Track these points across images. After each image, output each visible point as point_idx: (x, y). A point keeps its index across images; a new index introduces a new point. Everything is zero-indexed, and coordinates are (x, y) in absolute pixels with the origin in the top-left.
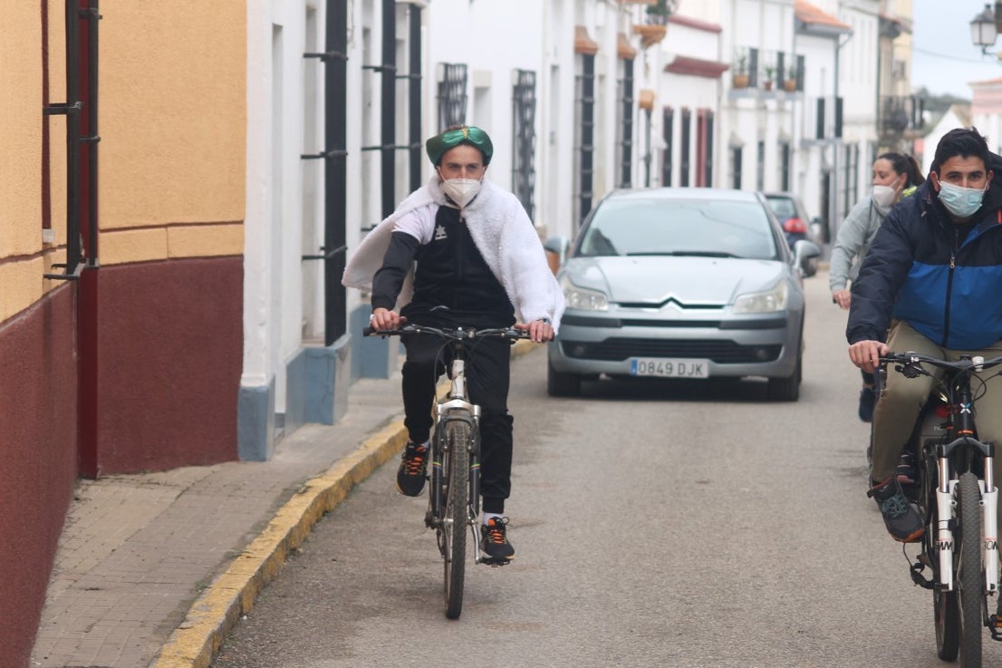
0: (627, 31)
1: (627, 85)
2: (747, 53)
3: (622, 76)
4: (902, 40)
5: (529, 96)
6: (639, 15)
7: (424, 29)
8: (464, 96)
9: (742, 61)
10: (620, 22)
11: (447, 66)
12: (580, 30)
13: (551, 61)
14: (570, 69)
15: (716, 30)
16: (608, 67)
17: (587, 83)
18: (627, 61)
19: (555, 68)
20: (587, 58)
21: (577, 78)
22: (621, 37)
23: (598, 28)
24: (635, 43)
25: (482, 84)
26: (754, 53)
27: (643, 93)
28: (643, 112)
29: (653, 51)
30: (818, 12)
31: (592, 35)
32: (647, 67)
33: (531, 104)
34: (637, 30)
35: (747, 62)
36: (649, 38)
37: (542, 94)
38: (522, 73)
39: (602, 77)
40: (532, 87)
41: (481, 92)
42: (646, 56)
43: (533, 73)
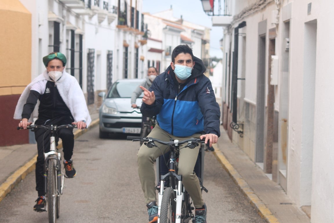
0: (137, 41)
1: (137, 55)
2: (168, 47)
3: (135, 52)
4: (207, 45)
5: (111, 57)
6: (140, 38)
7: (83, 40)
8: (94, 57)
9: (167, 49)
10: (135, 39)
11: (89, 49)
12: (125, 41)
13: (117, 48)
14: (122, 50)
15: (161, 42)
16: (132, 50)
17: (126, 54)
18: (137, 49)
19: (118, 50)
20: (126, 48)
21: (124, 53)
22: (135, 43)
23: (130, 41)
24: (139, 44)
25: (99, 53)
26: (170, 47)
27: (141, 56)
28: (141, 61)
29: (145, 46)
30: (186, 38)
31: (128, 42)
32: (142, 50)
33: (112, 58)
34: (139, 41)
35: (169, 49)
36: (143, 43)
37: (114, 56)
38: (109, 51)
39: (130, 53)
40: (112, 54)
41: (98, 56)
42: (142, 48)
43: (112, 51)
